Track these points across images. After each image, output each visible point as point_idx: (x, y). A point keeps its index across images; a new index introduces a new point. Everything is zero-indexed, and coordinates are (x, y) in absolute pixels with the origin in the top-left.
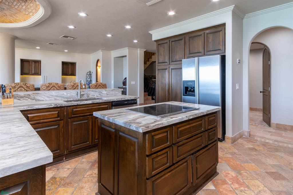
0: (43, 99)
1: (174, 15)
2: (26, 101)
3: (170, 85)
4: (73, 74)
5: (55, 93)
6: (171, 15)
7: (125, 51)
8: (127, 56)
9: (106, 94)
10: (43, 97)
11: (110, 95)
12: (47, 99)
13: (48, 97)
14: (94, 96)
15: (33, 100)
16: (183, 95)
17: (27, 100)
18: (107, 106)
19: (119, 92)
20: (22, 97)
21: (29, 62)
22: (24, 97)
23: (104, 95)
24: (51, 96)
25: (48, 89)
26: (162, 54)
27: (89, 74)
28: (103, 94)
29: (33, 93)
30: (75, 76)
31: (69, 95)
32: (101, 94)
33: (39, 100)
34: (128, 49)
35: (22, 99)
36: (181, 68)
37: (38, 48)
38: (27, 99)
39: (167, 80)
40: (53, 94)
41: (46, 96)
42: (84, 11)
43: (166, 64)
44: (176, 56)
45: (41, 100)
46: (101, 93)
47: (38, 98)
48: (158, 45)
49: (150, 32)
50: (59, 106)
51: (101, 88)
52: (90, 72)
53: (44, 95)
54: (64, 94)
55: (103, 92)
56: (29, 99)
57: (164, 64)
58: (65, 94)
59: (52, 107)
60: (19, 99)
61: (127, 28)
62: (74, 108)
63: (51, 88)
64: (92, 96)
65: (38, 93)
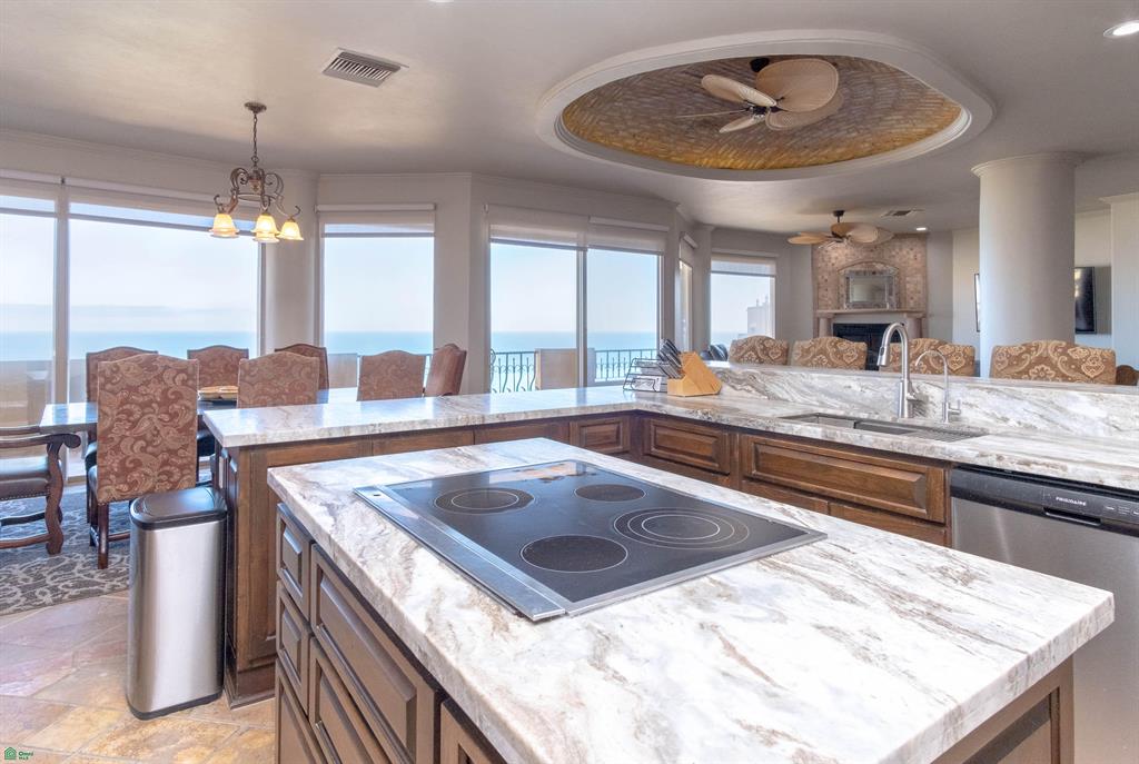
0: (786, 396)
2: (750, 395)
5: (819, 378)
9: (1106, 421)
10: (787, 387)
12: (798, 398)
13: (801, 392)
14: (1005, 420)
15: (764, 395)
17: (749, 391)
20: (739, 381)
22: (744, 380)
23: (1087, 430)
24: (806, 390)
28: (1073, 417)
29: (764, 373)
31: (869, 394)
32: (1061, 419)
35: (739, 387)
38: (749, 388)
40: (813, 382)
41: (794, 388)
45: (779, 399)
46: (1059, 409)
47: (773, 389)
51: (1045, 378)
53: (789, 384)
54: (850, 387)
55: (1073, 408)
56: (754, 392)
58: (856, 387)
60: (733, 387)
64: (991, 420)
65: (775, 374)
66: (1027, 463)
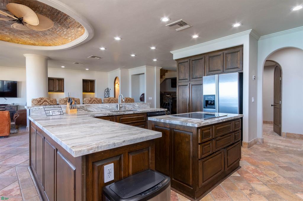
0: (93, 110)
1: (198, 38)
2: (82, 112)
3: (191, 100)
4: (92, 91)
5: (101, 105)
6: (194, 38)
7: (143, 69)
8: (145, 74)
10: (93, 108)
11: (141, 108)
12: (96, 110)
13: (97, 109)
14: (129, 108)
15: (86, 111)
16: (204, 108)
17: (82, 111)
18: (143, 116)
19: (148, 106)
21: (54, 80)
22: (80, 108)
23: (137, 108)
24: (98, 108)
25: (90, 103)
26: (183, 72)
27: (106, 90)
28: (136, 107)
29: (86, 106)
30: (94, 92)
31: (111, 107)
33: (90, 111)
34: (146, 67)
35: (79, 110)
36: (202, 84)
37: (63, 67)
38: (82, 110)
39: (187, 95)
40: (99, 106)
41: (95, 108)
42: (119, 36)
43: (187, 80)
44: (196, 74)
45: (91, 111)
46: (135, 106)
47: (89, 109)
48: (179, 63)
49: (171, 52)
50: (111, 115)
52: (108, 89)
55: (136, 106)
56: (83, 111)
57: (184, 81)
58: (108, 106)
59: (107, 115)
61: (153, 49)
62: (121, 117)
63: (93, 102)
65: (90, 106)
66: (154, 110)
